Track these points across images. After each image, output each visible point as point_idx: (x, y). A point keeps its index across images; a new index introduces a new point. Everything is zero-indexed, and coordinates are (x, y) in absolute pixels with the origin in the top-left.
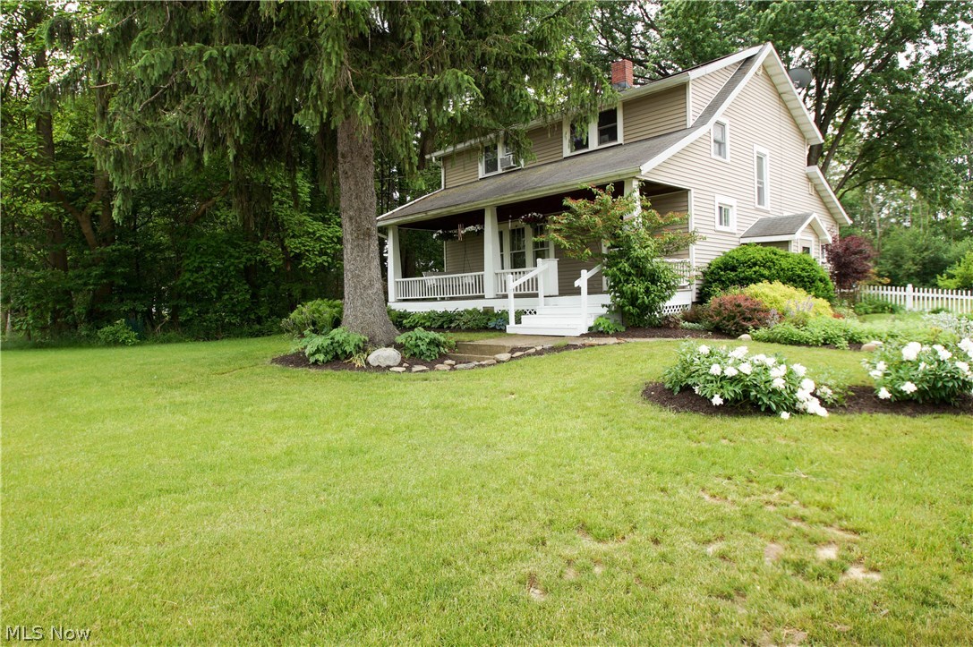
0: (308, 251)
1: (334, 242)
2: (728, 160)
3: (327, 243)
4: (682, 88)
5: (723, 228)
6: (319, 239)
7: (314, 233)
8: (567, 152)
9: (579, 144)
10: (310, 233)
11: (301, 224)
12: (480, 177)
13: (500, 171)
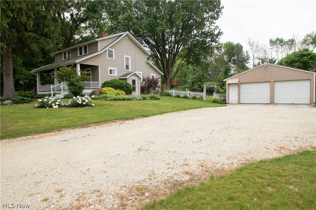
0: (22, 78)
1: (30, 76)
2: (114, 59)
3: (28, 76)
4: (97, 43)
5: (111, 75)
6: (25, 75)
7: (24, 73)
8: (79, 55)
9: (81, 53)
10: (23, 73)
11: (21, 71)
12: (63, 60)
13: (67, 59)
